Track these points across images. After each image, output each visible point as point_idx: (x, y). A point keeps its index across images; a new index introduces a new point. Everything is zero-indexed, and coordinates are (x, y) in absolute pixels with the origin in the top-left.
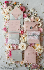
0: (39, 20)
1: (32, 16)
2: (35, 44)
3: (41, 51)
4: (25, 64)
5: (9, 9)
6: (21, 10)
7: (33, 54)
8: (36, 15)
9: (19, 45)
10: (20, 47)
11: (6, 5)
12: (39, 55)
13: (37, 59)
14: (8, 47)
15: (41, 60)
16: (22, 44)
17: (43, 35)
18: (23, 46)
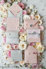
0: (39, 18)
1: (32, 13)
2: (35, 43)
3: (41, 50)
4: (25, 64)
5: (7, 6)
6: (21, 7)
7: (33, 54)
8: (36, 12)
9: (18, 44)
10: (20, 46)
11: (3, 1)
12: (40, 55)
13: (38, 59)
14: (7, 46)
15: (41, 59)
16: (22, 43)
17: (43, 34)
18: (23, 46)
